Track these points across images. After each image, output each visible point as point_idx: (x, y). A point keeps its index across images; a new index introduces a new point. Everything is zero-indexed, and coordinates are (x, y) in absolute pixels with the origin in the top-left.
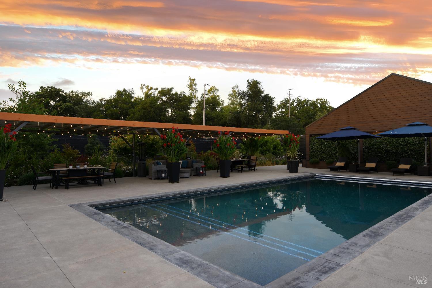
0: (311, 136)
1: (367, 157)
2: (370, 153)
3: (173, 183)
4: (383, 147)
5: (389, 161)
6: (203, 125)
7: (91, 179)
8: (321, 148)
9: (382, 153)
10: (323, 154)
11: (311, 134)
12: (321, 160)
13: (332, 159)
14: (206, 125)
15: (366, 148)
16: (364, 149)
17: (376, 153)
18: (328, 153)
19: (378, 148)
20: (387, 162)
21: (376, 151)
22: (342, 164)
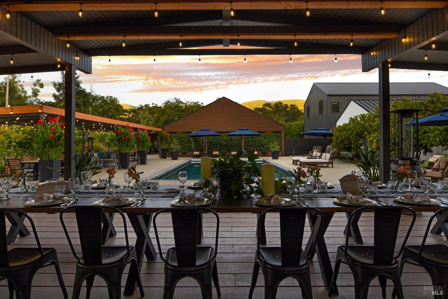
9: (219, 145)
17: (215, 145)
22: (198, 153)
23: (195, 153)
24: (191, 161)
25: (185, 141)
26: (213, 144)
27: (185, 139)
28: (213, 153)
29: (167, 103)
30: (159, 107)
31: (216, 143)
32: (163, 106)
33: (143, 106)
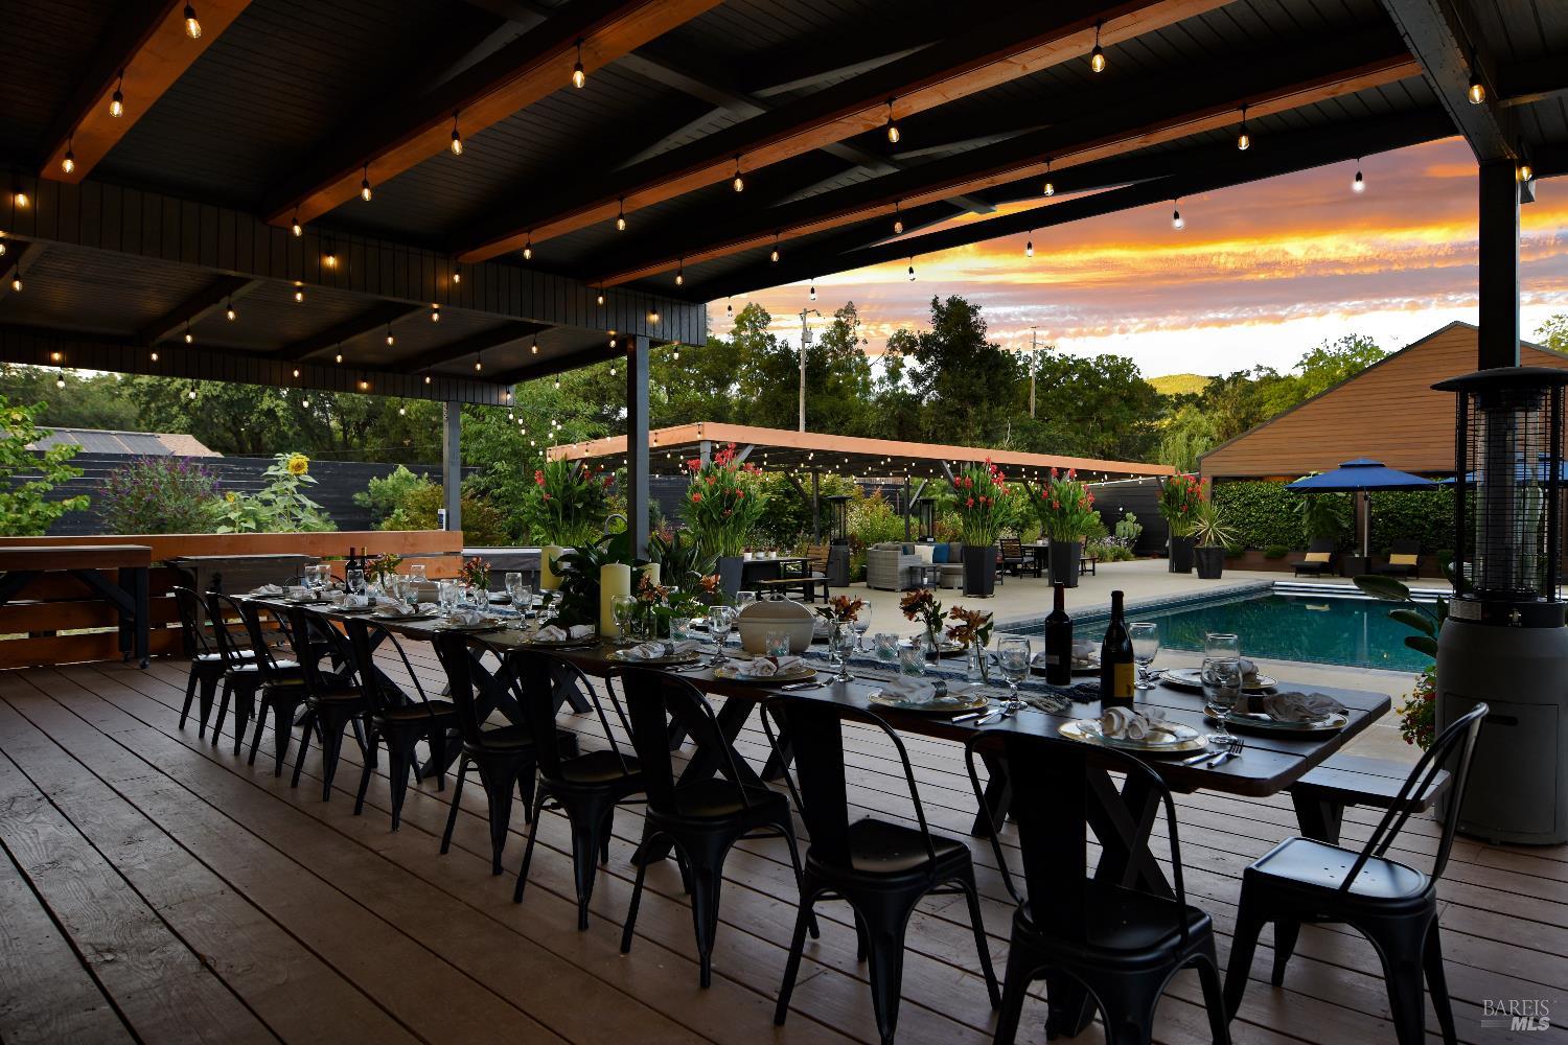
0: (1215, 480)
1: (1381, 538)
2: (1391, 528)
3: (984, 597)
4: (1427, 513)
5: (1444, 551)
6: (798, 430)
7: (798, 584)
8: (1250, 515)
9: (1425, 528)
10: (1253, 531)
11: (1216, 474)
12: (1248, 547)
13: (1282, 544)
14: (807, 430)
15: (1381, 515)
16: (1373, 518)
17: (1409, 529)
18: (1269, 530)
19: (1415, 517)
20: (1439, 551)
21: (1409, 523)
22: (1323, 557)
23: (1311, 557)
24: (1273, 585)
25: (1281, 510)
26: (1400, 524)
27: (1281, 501)
28: (1389, 560)
29: (1312, 361)
30: (1283, 380)
31: (1416, 521)
32: (1299, 373)
33: (1225, 378)
